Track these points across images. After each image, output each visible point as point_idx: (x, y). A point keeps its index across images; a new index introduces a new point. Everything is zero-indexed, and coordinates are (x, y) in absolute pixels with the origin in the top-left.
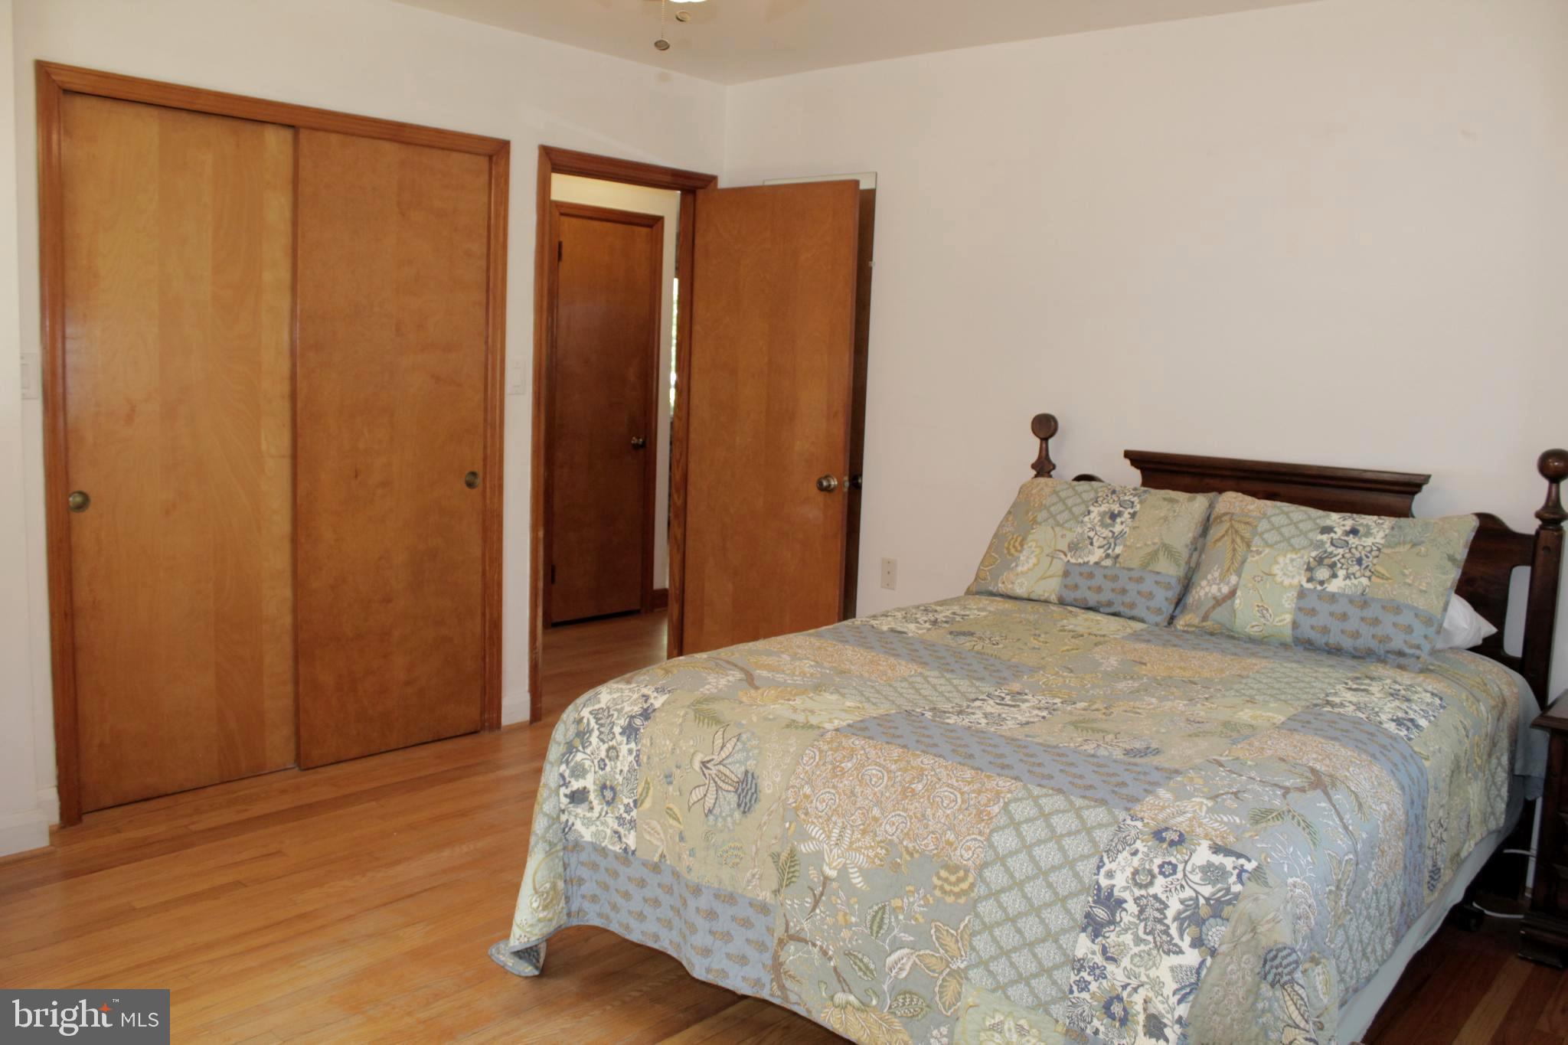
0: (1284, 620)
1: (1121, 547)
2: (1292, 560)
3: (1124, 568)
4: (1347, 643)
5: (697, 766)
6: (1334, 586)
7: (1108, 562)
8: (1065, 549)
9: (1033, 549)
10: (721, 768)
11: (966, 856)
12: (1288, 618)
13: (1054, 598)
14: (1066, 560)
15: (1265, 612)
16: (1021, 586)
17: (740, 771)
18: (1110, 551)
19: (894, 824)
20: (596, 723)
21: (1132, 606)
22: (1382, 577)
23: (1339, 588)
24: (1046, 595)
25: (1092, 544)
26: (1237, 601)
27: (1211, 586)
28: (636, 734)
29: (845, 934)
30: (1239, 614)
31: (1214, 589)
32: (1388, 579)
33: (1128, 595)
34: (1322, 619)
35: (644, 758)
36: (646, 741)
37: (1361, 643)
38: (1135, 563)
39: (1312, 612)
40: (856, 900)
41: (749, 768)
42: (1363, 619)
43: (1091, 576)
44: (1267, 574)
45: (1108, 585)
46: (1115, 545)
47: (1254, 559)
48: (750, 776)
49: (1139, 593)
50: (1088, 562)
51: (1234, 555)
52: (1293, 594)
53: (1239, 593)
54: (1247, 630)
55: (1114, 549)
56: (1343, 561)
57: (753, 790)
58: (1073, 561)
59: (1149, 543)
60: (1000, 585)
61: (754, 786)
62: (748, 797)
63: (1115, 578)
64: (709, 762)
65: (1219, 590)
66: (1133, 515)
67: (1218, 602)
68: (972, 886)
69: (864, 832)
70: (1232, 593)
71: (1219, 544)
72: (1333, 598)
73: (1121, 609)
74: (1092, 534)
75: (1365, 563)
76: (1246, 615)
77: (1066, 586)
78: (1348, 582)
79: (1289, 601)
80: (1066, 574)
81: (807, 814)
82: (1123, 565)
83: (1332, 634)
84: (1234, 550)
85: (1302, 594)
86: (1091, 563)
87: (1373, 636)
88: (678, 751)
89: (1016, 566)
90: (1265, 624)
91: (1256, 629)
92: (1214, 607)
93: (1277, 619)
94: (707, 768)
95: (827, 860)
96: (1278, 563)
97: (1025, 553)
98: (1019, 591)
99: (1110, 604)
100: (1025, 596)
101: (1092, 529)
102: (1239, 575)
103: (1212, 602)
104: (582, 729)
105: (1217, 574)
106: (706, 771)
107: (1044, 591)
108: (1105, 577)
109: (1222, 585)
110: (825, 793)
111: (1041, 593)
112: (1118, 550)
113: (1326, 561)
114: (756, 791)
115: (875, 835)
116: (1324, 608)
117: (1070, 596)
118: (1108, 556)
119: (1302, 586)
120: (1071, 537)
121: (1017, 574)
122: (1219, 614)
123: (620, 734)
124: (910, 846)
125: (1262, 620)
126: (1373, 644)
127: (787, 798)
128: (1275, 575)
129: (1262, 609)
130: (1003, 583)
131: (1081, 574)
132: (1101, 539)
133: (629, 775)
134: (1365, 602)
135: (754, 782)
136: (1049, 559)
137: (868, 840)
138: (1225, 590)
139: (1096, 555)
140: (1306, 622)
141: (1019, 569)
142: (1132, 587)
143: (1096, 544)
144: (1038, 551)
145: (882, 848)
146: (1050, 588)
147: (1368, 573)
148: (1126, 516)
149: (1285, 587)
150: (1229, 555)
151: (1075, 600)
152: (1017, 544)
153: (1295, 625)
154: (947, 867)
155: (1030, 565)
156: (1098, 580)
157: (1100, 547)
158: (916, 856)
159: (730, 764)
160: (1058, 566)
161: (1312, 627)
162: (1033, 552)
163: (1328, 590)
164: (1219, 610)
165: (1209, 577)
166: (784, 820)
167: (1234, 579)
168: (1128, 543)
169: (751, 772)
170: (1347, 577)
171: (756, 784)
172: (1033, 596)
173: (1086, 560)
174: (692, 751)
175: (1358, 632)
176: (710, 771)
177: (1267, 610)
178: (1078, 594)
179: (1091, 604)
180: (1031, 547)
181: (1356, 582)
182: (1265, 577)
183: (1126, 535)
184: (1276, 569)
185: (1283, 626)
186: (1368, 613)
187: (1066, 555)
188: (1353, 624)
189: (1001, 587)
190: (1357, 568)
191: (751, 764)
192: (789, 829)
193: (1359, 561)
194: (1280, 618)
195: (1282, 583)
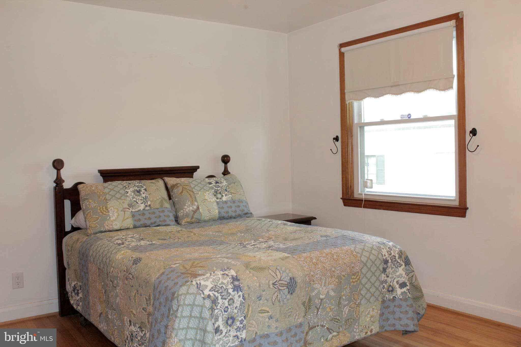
0: (216, 212)
1: (149, 202)
2: (209, 194)
3: (155, 209)
4: (234, 214)
5: (271, 286)
6: (224, 198)
7: (148, 208)
8: (128, 207)
9: (113, 210)
10: (280, 282)
11: (357, 268)
12: (217, 211)
13: (132, 226)
14: (130, 211)
15: (210, 211)
16: (116, 225)
17: (287, 279)
18: (146, 204)
19: (338, 270)
20: (218, 293)
21: (165, 221)
22: (234, 193)
23: (226, 199)
24: (128, 226)
25: (137, 203)
26: (201, 210)
27: (189, 207)
28: (240, 288)
29: (331, 313)
30: (203, 214)
31: (191, 208)
32: (235, 194)
33: (161, 217)
34: (226, 209)
35: (246, 296)
36: (246, 288)
37: (237, 213)
38: (158, 206)
39: (223, 208)
40: (333, 300)
41: (291, 276)
42: (235, 206)
43: (143, 214)
44: (205, 200)
45: (152, 216)
46: (147, 202)
47: (198, 196)
48: (292, 279)
49: (165, 216)
50: (140, 210)
51: (191, 196)
52: (215, 204)
53: (200, 207)
54: (205, 219)
55: (147, 203)
56: (222, 191)
57: (294, 283)
58: (133, 210)
59: (158, 198)
60: (106, 227)
61: (294, 282)
62: (293, 287)
63: (154, 213)
64: (275, 282)
65: (193, 208)
66: (145, 190)
67: (195, 212)
68: (360, 276)
69: (332, 277)
70: (198, 208)
71: (183, 194)
72: (226, 202)
73: (160, 223)
74: (135, 199)
75: (228, 190)
76: (205, 213)
77: (135, 221)
78: (227, 197)
79: (215, 206)
80: (133, 216)
81: (313, 281)
82: (154, 208)
83: (229, 213)
84: (190, 194)
85: (218, 203)
86: (142, 210)
87: (240, 210)
88: (261, 285)
89: (110, 218)
90: (211, 215)
91: (208, 217)
92: (194, 214)
93: (214, 213)
94: (275, 285)
95: (321, 293)
96: (205, 196)
97: (110, 212)
98: (116, 227)
99: (155, 222)
100: (119, 228)
101: (133, 198)
102: (197, 202)
103: (192, 213)
104: (213, 299)
105: (189, 203)
106: (275, 286)
107: (127, 225)
108: (149, 213)
109: (193, 206)
110: (318, 271)
111: (126, 226)
112: (149, 203)
113: (218, 192)
114: (295, 284)
115: (335, 276)
116: (225, 206)
117: (138, 224)
118: (146, 206)
119: (216, 201)
120: (127, 202)
121: (112, 221)
122: (196, 216)
123: (233, 291)
124: (344, 274)
125: (210, 214)
126: (240, 213)
127: (306, 280)
128: (207, 199)
129: (209, 210)
130: (107, 226)
131: (139, 215)
132: (140, 201)
133: (241, 307)
134: (234, 201)
135: (294, 280)
136: (123, 212)
137: (334, 279)
138: (195, 207)
139: (142, 207)
140: (222, 211)
141: (112, 219)
142: (162, 214)
143: (139, 203)
144: (116, 210)
145: (337, 279)
146: (129, 223)
147: (230, 193)
148: (143, 191)
149: (212, 202)
150: (189, 196)
151: (141, 225)
152: (104, 210)
153: (219, 213)
154: (354, 275)
155: (116, 216)
156: (147, 215)
157: (141, 203)
158: (346, 276)
159: (283, 279)
160: (128, 214)
161: (224, 212)
162: (114, 211)
163: (223, 200)
164: (196, 214)
165: (187, 205)
166: (306, 288)
167: (196, 203)
168: (151, 200)
169: (292, 277)
170: (226, 196)
171: (295, 281)
172: (122, 228)
173: (139, 209)
174: (267, 282)
175: (236, 211)
176: (277, 286)
177: (210, 210)
178: (142, 222)
179: (148, 224)
180: (112, 209)
181: (228, 196)
182: (205, 201)
183: (148, 197)
184: (206, 198)
185: (216, 214)
186: (236, 204)
187: (129, 209)
188: (234, 209)
189: (107, 228)
190: (226, 192)
191: (290, 275)
192: (308, 291)
193: (226, 190)
194: (215, 212)
195: (210, 201)
